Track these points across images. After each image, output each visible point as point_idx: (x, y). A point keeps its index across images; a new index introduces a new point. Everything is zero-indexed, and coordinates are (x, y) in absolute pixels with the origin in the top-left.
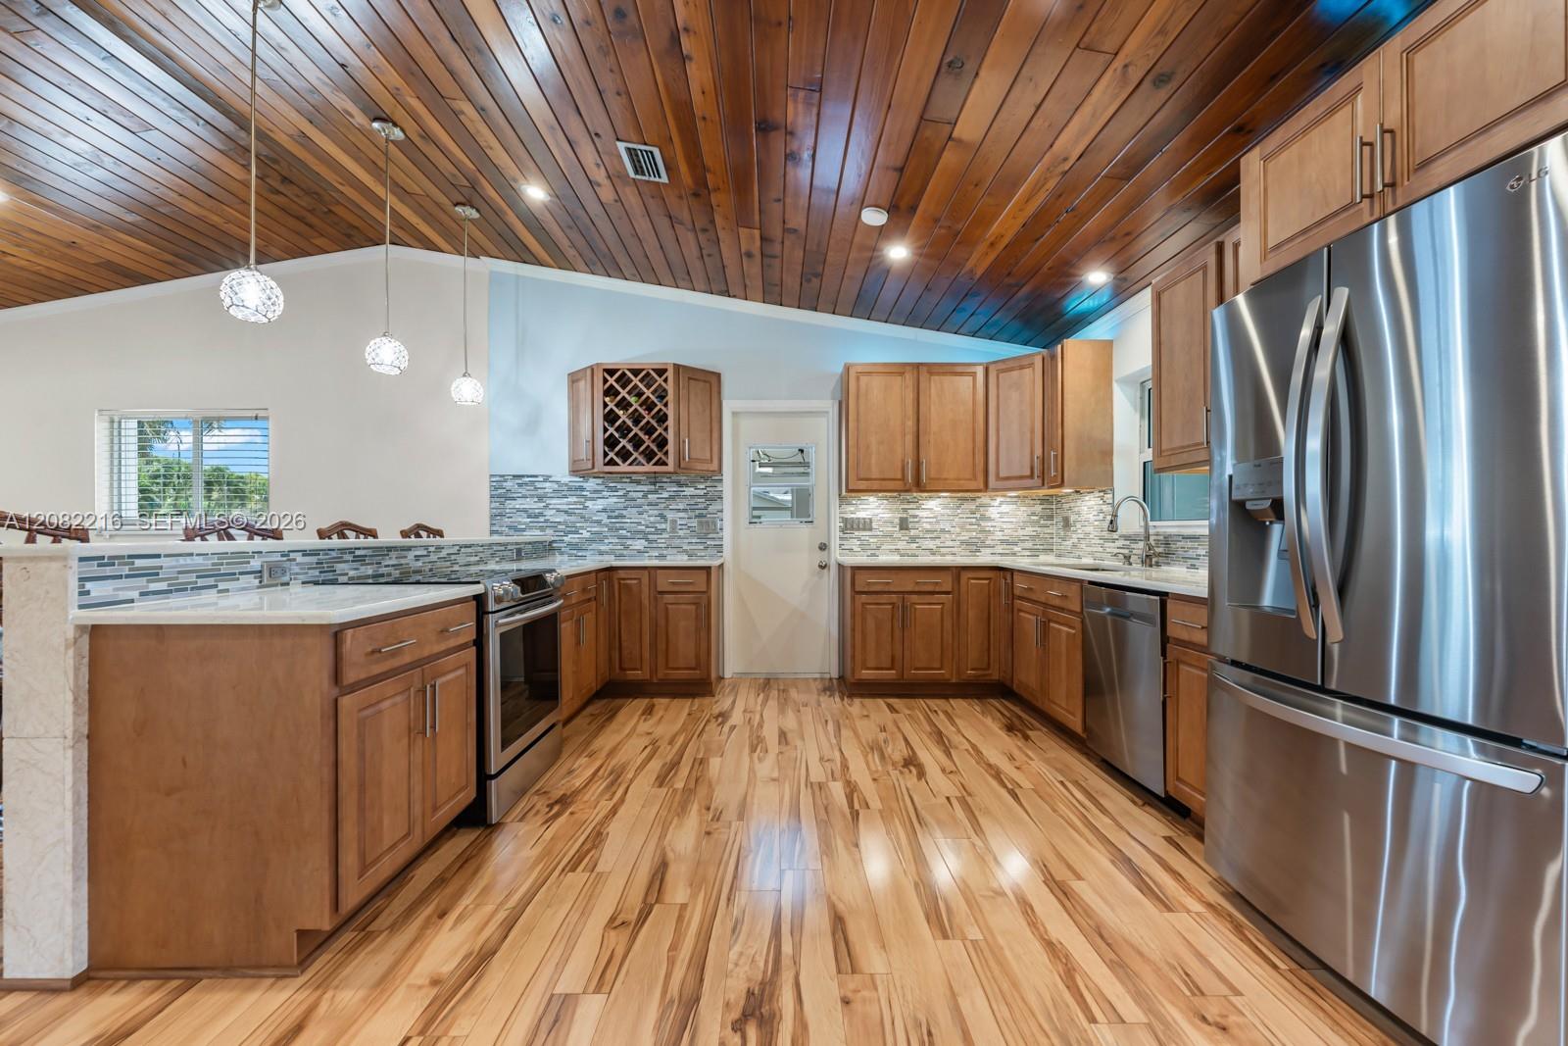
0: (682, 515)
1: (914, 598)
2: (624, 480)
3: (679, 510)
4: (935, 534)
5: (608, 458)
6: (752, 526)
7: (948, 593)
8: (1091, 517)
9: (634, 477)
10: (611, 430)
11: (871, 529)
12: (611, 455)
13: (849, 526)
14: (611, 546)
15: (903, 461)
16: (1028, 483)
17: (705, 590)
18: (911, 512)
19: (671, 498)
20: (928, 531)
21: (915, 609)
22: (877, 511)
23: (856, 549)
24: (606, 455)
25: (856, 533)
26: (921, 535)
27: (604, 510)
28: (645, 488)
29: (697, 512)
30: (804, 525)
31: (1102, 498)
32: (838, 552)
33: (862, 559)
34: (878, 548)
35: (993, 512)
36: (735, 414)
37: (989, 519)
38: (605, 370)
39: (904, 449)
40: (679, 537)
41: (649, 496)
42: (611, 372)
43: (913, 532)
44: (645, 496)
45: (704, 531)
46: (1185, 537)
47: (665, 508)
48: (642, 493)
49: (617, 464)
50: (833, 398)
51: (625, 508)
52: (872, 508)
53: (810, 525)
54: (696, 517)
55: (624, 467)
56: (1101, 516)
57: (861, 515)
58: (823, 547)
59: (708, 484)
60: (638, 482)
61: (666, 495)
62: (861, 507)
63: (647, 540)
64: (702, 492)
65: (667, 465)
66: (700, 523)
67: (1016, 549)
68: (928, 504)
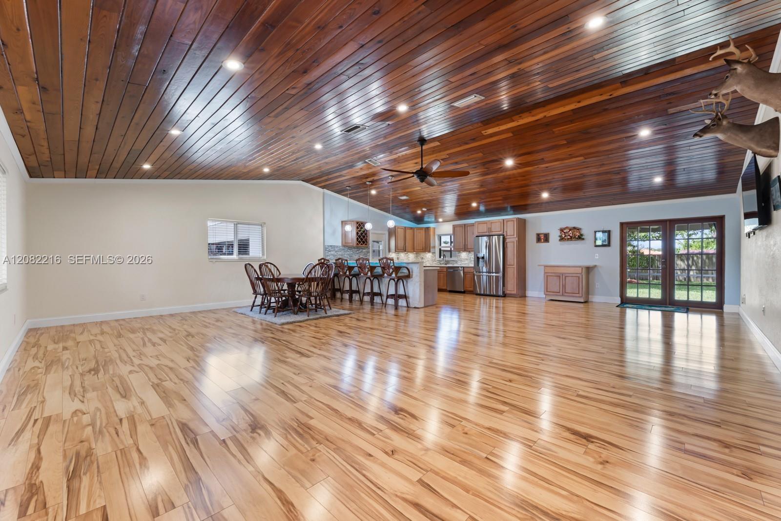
10: (357, 236)
16: (422, 251)
24: (356, 242)
31: (434, 254)
39: (403, 243)
42: (358, 223)
49: (358, 244)
56: (434, 257)
65: (367, 245)
68: (401, 254)
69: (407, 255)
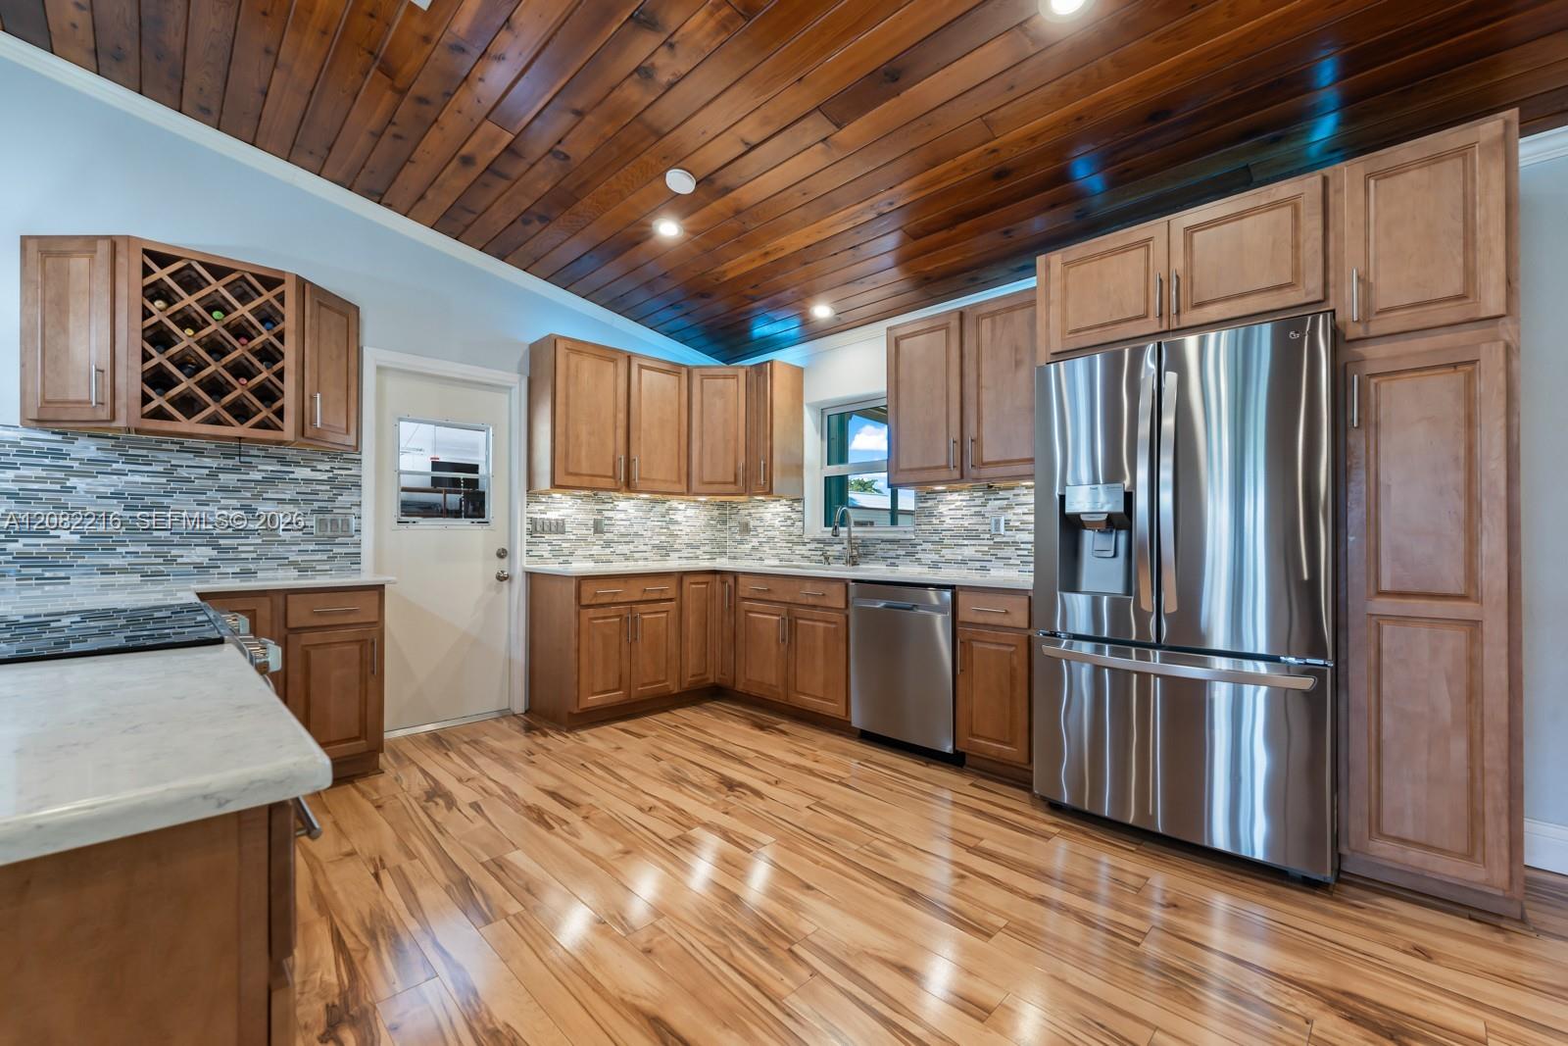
0: (290, 508)
1: (642, 607)
2: (164, 446)
3: (281, 501)
4: (628, 538)
5: (153, 405)
6: (404, 526)
7: (670, 600)
8: (777, 523)
9: (189, 442)
10: (158, 358)
11: (563, 533)
12: (158, 401)
13: (536, 529)
14: (131, 559)
15: (614, 457)
16: (731, 488)
17: (375, 619)
18: (606, 514)
19: (265, 480)
20: (622, 535)
21: (643, 619)
22: (569, 511)
23: (546, 554)
24: (146, 399)
25: (547, 537)
26: (616, 539)
27: (117, 495)
28: (213, 463)
29: (316, 505)
30: (479, 527)
31: (790, 506)
32: (525, 559)
33: (553, 567)
34: (571, 554)
35: (679, 517)
36: (380, 369)
37: (677, 523)
38: (146, 252)
39: (614, 443)
40: (283, 543)
41: (221, 476)
42: (163, 259)
43: (608, 536)
44: (213, 475)
45: (329, 533)
46: (883, 541)
47: (255, 497)
48: (206, 471)
49: (171, 418)
50: (520, 372)
51: (169, 494)
52: (564, 508)
53: (485, 527)
54: (313, 511)
55: (184, 425)
56: (789, 522)
57: (552, 515)
58: (502, 554)
59: (336, 465)
60: (199, 453)
61: (258, 476)
62: (552, 505)
63: (217, 547)
64: (325, 477)
65: (280, 429)
66: (320, 522)
67: (699, 552)
68: (622, 505)
69: (660, 508)
